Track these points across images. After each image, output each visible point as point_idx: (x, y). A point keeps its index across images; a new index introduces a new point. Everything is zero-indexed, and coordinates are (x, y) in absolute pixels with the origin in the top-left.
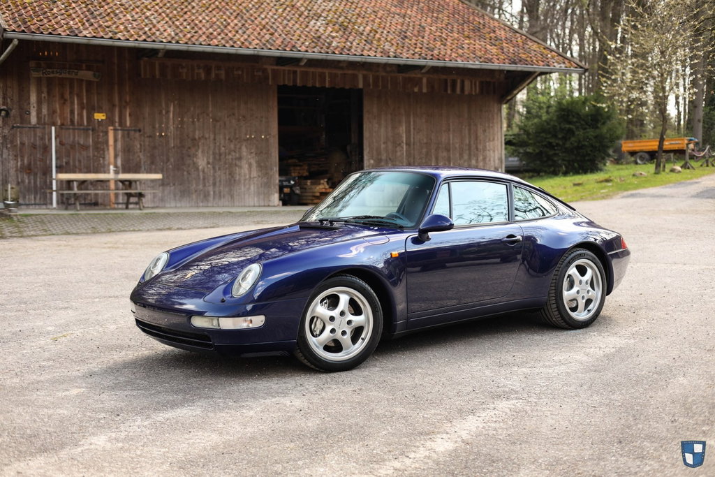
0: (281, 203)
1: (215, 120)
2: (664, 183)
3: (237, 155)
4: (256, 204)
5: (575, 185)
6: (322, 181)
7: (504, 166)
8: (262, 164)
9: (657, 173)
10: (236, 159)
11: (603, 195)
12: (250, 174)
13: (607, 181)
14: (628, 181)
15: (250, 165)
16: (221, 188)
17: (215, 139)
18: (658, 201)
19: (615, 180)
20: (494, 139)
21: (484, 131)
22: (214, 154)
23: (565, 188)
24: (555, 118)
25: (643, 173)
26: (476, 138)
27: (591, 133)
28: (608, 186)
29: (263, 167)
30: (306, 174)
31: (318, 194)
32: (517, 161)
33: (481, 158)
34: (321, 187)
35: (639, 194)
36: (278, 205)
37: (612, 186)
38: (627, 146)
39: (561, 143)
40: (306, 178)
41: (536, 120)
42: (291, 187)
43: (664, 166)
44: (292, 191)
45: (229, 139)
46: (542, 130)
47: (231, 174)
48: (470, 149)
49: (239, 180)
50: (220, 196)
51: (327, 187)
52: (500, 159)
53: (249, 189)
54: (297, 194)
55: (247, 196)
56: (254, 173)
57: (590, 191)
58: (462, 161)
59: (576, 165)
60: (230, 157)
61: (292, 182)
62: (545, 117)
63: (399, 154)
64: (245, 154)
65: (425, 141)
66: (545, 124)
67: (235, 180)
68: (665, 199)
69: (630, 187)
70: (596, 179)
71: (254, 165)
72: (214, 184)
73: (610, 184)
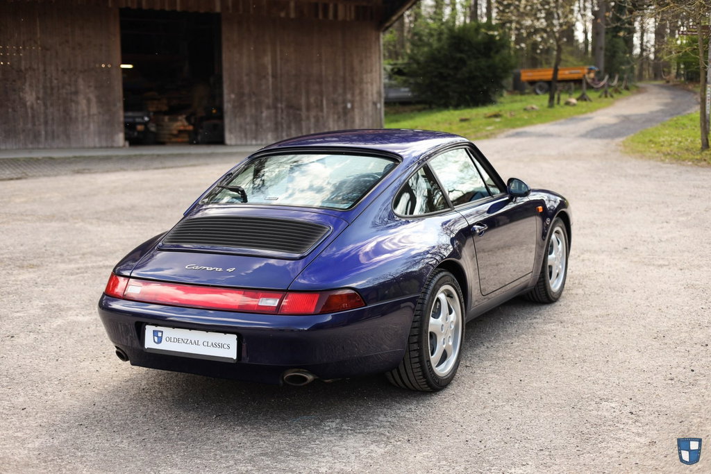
0: (127, 144)
1: (45, 49)
2: (554, 119)
3: (73, 89)
4: (98, 145)
5: (463, 120)
6: (180, 118)
7: (383, 100)
8: (103, 100)
9: (551, 105)
10: (71, 93)
11: (488, 133)
12: (89, 111)
13: (496, 116)
14: (518, 116)
15: (89, 101)
16: (55, 127)
17: (45, 71)
18: (542, 142)
19: (505, 115)
20: (371, 71)
21: (361, 62)
22: (45, 88)
23: (450, 124)
24: (446, 47)
25: (534, 106)
26: (352, 69)
27: (483, 62)
28: (497, 123)
29: (104, 102)
30: (165, 108)
31: (175, 132)
32: (409, 92)
33: (357, 91)
34: (179, 124)
35: (525, 132)
36: (124, 146)
37: (500, 122)
38: (527, 75)
39: (452, 73)
40: (166, 113)
41: (426, 49)
42: (145, 124)
43: (559, 99)
44: (147, 129)
45: (62, 70)
46: (433, 58)
47: (67, 111)
48: (344, 81)
49: (77, 119)
50: (53, 136)
51: (186, 124)
52: (379, 93)
53: (88, 128)
54: (152, 132)
55: (86, 136)
56: (94, 110)
57: (475, 128)
58: (336, 96)
59: (467, 97)
60: (64, 91)
61: (146, 119)
62: (436, 45)
63: (264, 87)
64: (82, 87)
65: (294, 72)
66: (436, 52)
67: (71, 119)
68: (551, 140)
69: (518, 123)
70: (485, 114)
71: (94, 100)
72: (46, 123)
73: (498, 120)
